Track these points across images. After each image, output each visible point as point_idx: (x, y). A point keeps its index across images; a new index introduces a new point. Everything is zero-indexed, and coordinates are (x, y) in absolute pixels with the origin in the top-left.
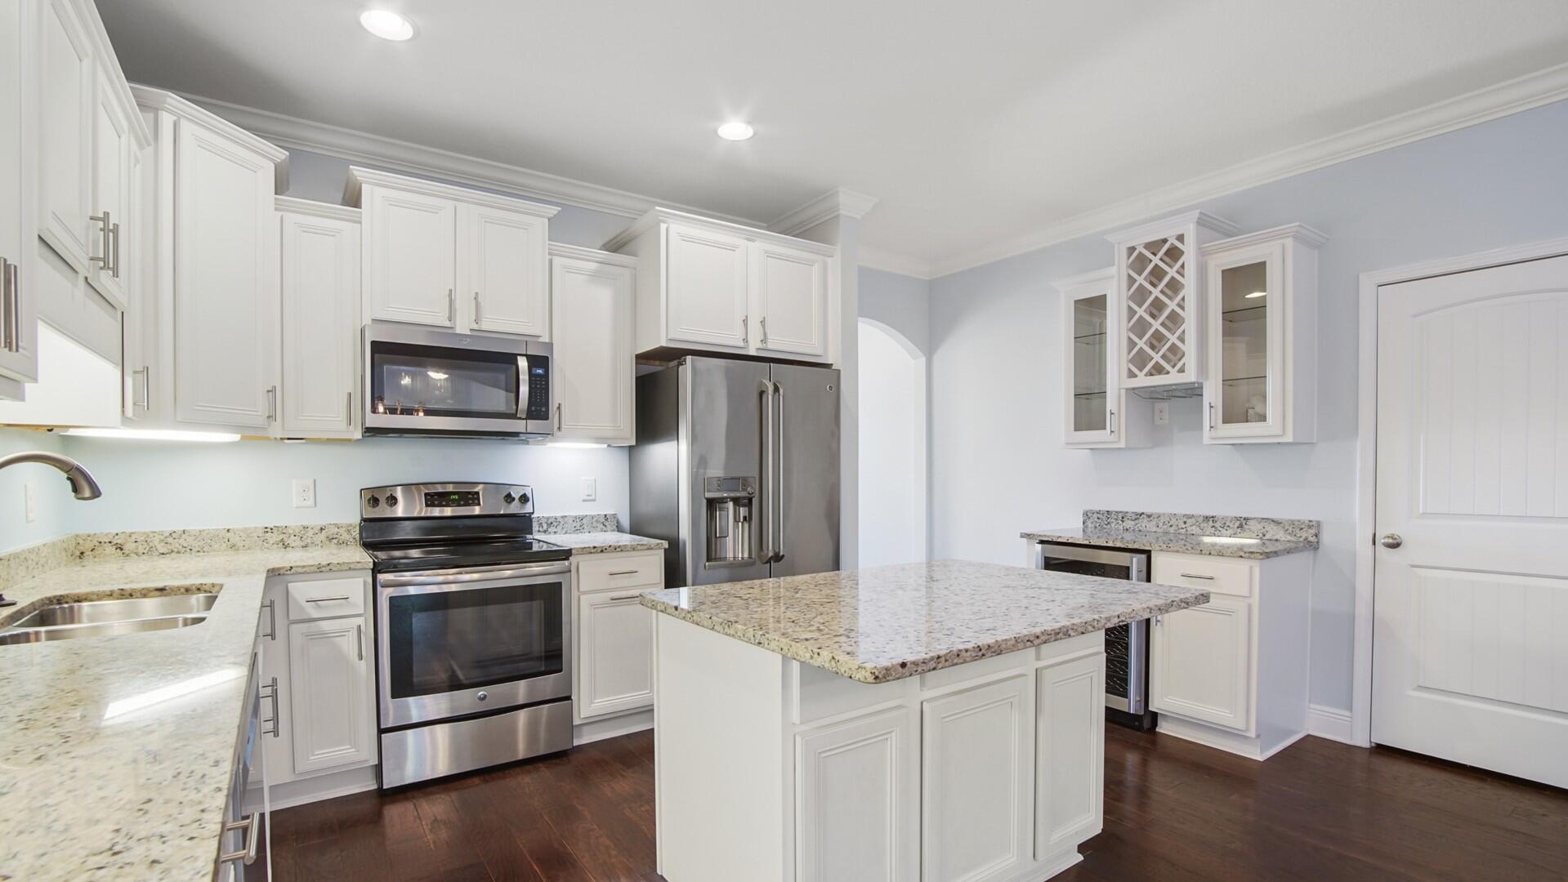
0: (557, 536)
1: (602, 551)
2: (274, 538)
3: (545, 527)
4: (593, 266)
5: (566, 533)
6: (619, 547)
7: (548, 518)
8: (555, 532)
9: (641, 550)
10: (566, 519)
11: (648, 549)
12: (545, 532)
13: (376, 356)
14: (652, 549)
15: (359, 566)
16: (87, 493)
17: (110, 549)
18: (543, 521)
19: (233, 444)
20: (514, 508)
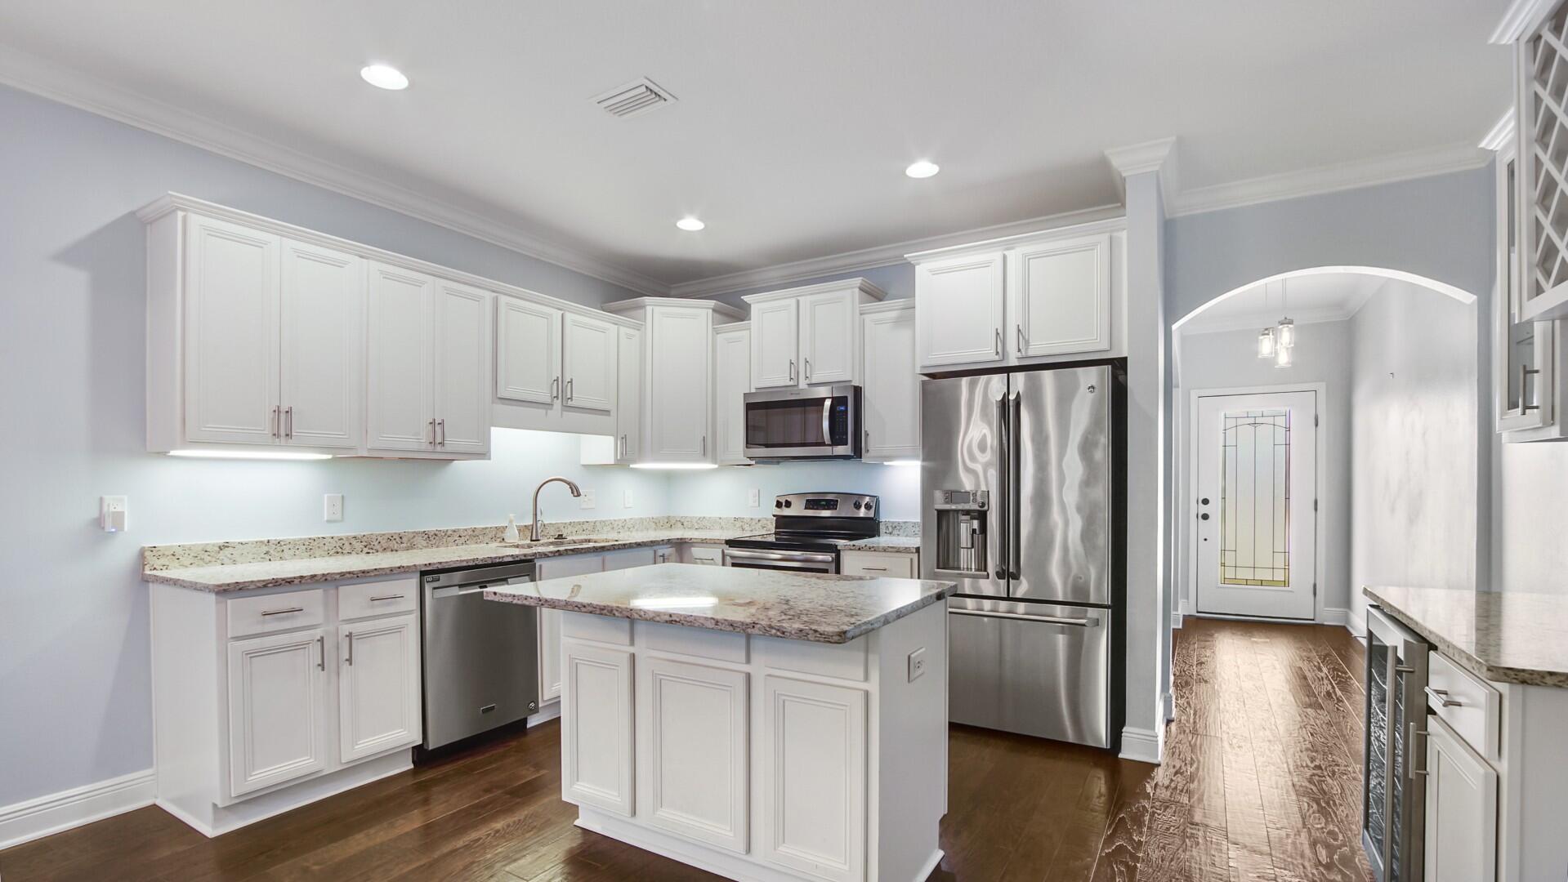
0: (900, 538)
1: (859, 549)
2: (738, 524)
3: (890, 529)
4: (894, 314)
5: (907, 536)
6: (873, 547)
7: (893, 523)
8: (898, 535)
9: (891, 552)
10: (907, 524)
11: (897, 552)
12: (890, 533)
13: (749, 412)
14: (900, 552)
15: (718, 541)
16: (576, 494)
17: (680, 525)
18: (889, 525)
19: (716, 469)
20: (862, 513)
